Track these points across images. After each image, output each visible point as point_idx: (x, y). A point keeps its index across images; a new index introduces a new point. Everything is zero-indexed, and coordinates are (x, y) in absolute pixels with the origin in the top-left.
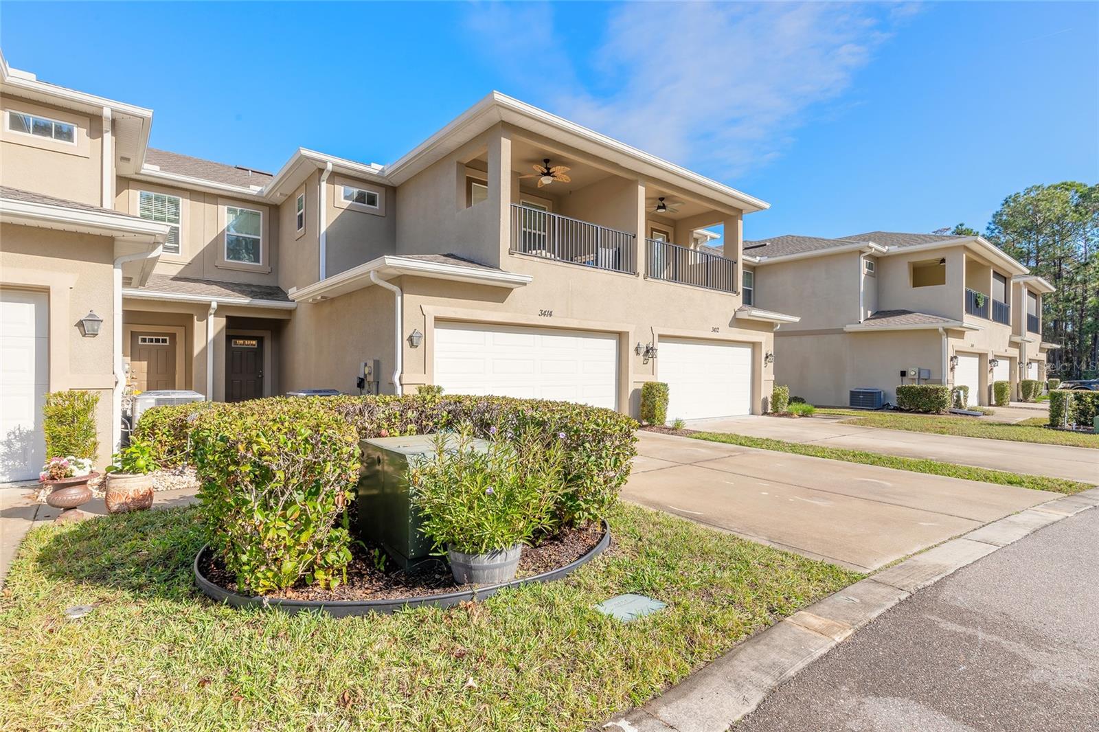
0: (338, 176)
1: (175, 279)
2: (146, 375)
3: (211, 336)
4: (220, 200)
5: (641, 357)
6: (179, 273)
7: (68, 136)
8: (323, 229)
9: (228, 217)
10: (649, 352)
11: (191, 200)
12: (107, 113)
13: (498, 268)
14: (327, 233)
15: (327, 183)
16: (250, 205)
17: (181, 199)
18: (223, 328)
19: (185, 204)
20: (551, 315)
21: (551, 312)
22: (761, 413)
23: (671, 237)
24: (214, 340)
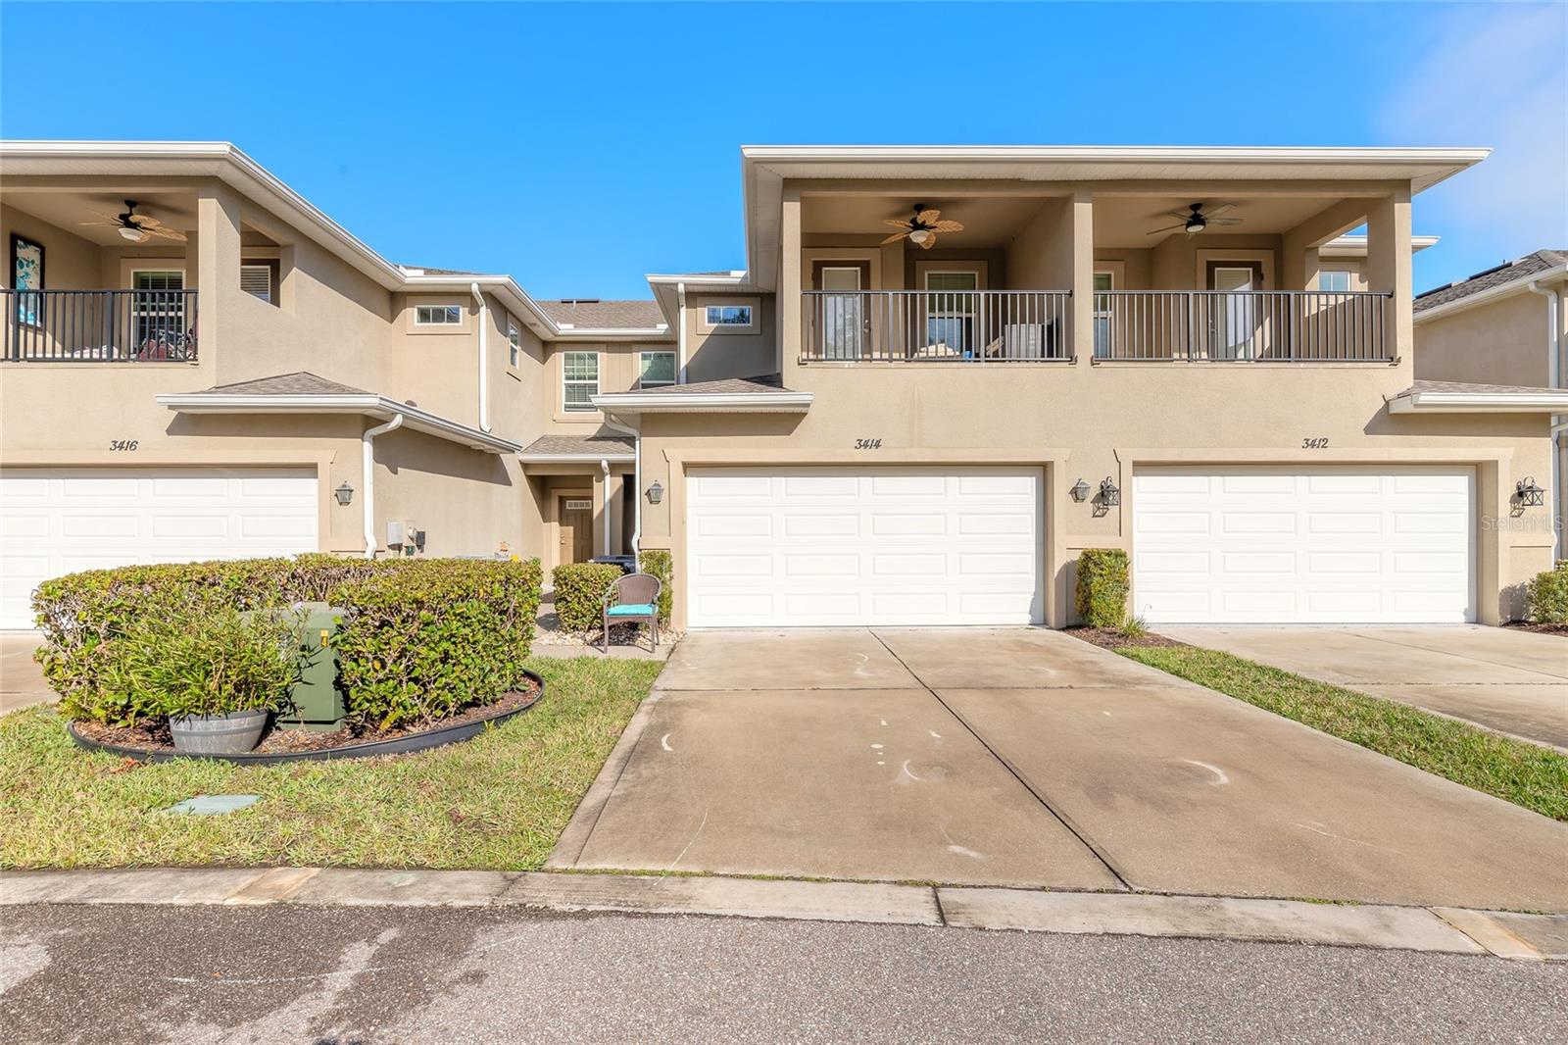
0: (694, 297)
1: (595, 439)
2: (572, 540)
3: (608, 496)
4: (634, 347)
5: (1088, 506)
6: (598, 432)
7: (453, 317)
8: (683, 362)
9: (642, 364)
10: (1106, 495)
11: (607, 352)
12: (475, 288)
13: (781, 387)
14: (687, 367)
15: (687, 307)
16: (656, 346)
17: (599, 354)
18: (619, 490)
19: (602, 356)
20: (878, 445)
21: (879, 441)
22: (1499, 619)
23: (1268, 270)
24: (611, 501)
